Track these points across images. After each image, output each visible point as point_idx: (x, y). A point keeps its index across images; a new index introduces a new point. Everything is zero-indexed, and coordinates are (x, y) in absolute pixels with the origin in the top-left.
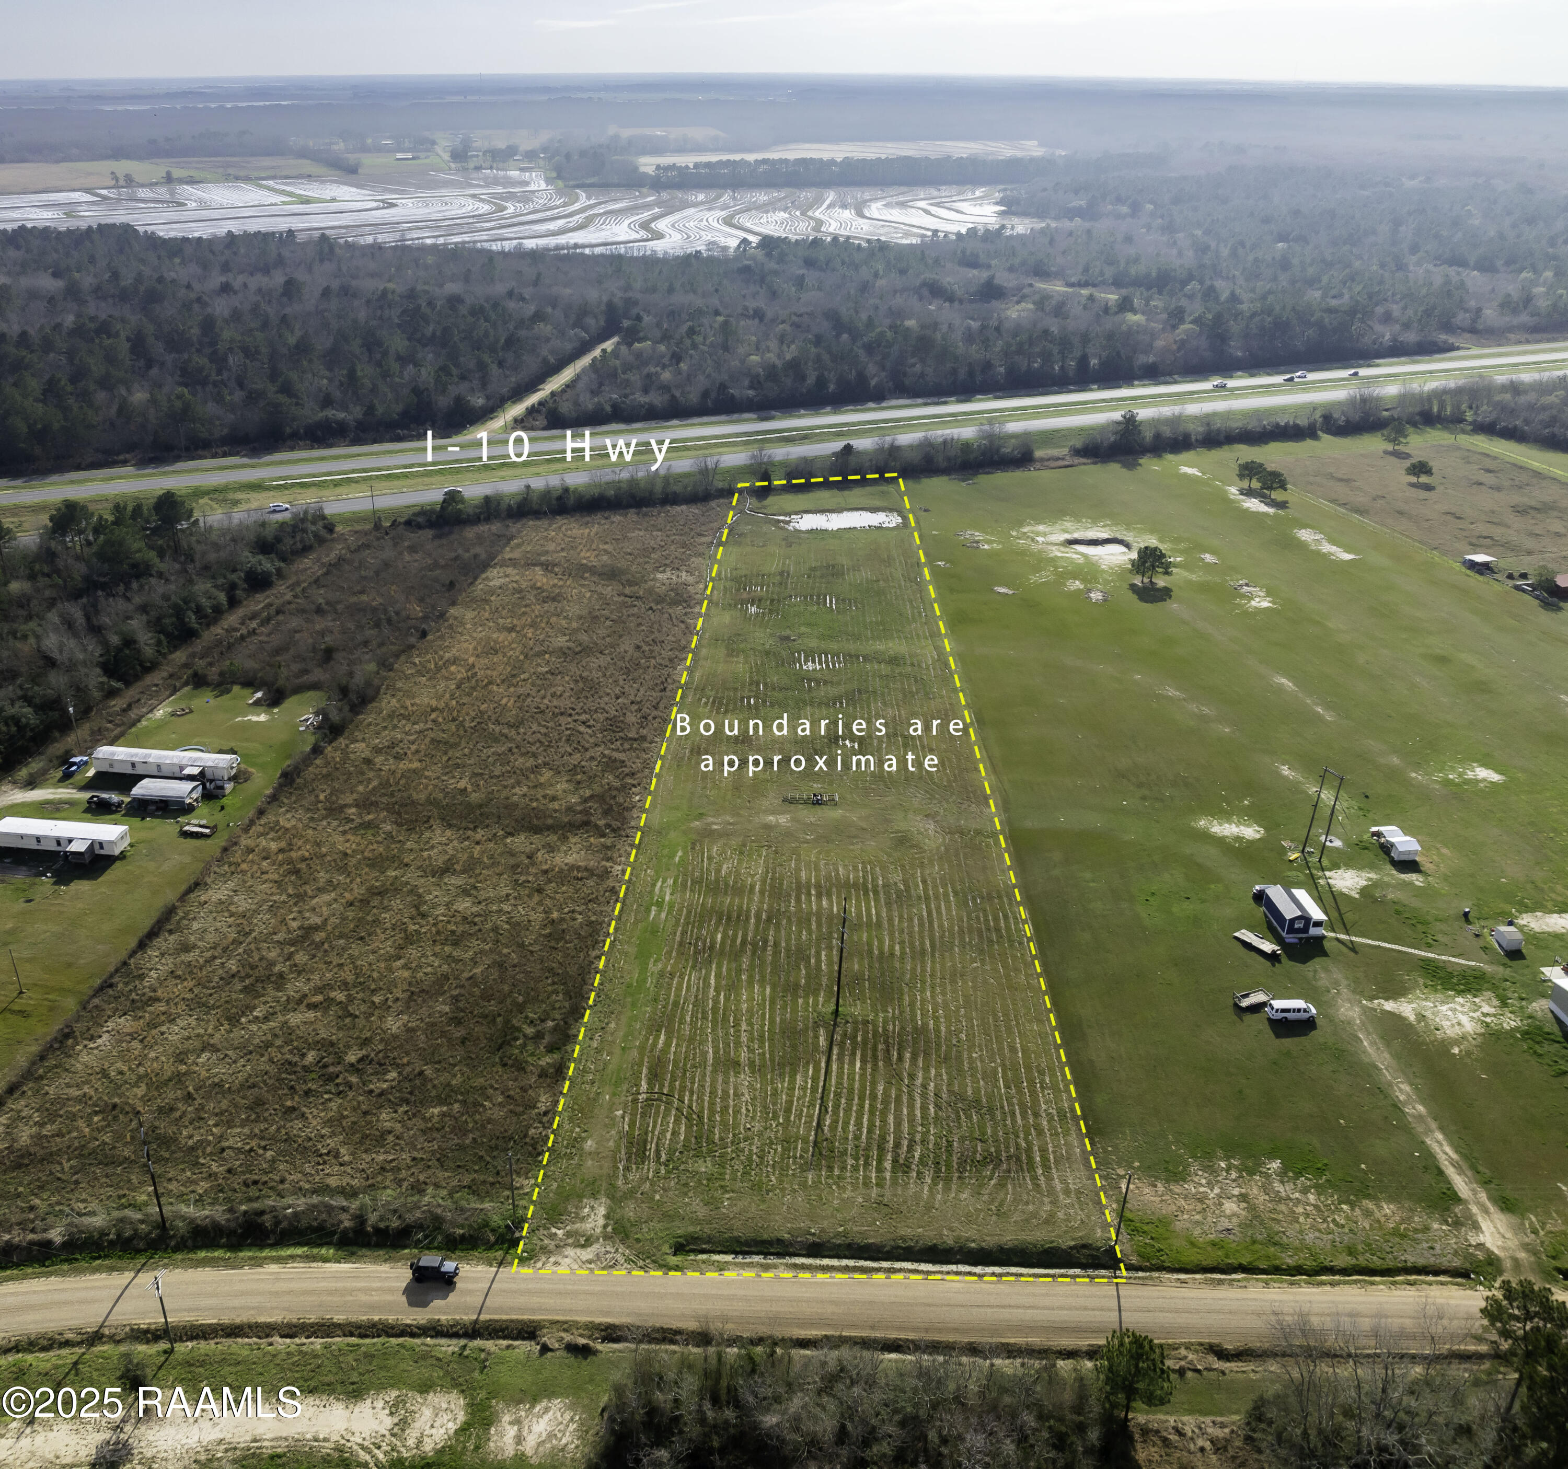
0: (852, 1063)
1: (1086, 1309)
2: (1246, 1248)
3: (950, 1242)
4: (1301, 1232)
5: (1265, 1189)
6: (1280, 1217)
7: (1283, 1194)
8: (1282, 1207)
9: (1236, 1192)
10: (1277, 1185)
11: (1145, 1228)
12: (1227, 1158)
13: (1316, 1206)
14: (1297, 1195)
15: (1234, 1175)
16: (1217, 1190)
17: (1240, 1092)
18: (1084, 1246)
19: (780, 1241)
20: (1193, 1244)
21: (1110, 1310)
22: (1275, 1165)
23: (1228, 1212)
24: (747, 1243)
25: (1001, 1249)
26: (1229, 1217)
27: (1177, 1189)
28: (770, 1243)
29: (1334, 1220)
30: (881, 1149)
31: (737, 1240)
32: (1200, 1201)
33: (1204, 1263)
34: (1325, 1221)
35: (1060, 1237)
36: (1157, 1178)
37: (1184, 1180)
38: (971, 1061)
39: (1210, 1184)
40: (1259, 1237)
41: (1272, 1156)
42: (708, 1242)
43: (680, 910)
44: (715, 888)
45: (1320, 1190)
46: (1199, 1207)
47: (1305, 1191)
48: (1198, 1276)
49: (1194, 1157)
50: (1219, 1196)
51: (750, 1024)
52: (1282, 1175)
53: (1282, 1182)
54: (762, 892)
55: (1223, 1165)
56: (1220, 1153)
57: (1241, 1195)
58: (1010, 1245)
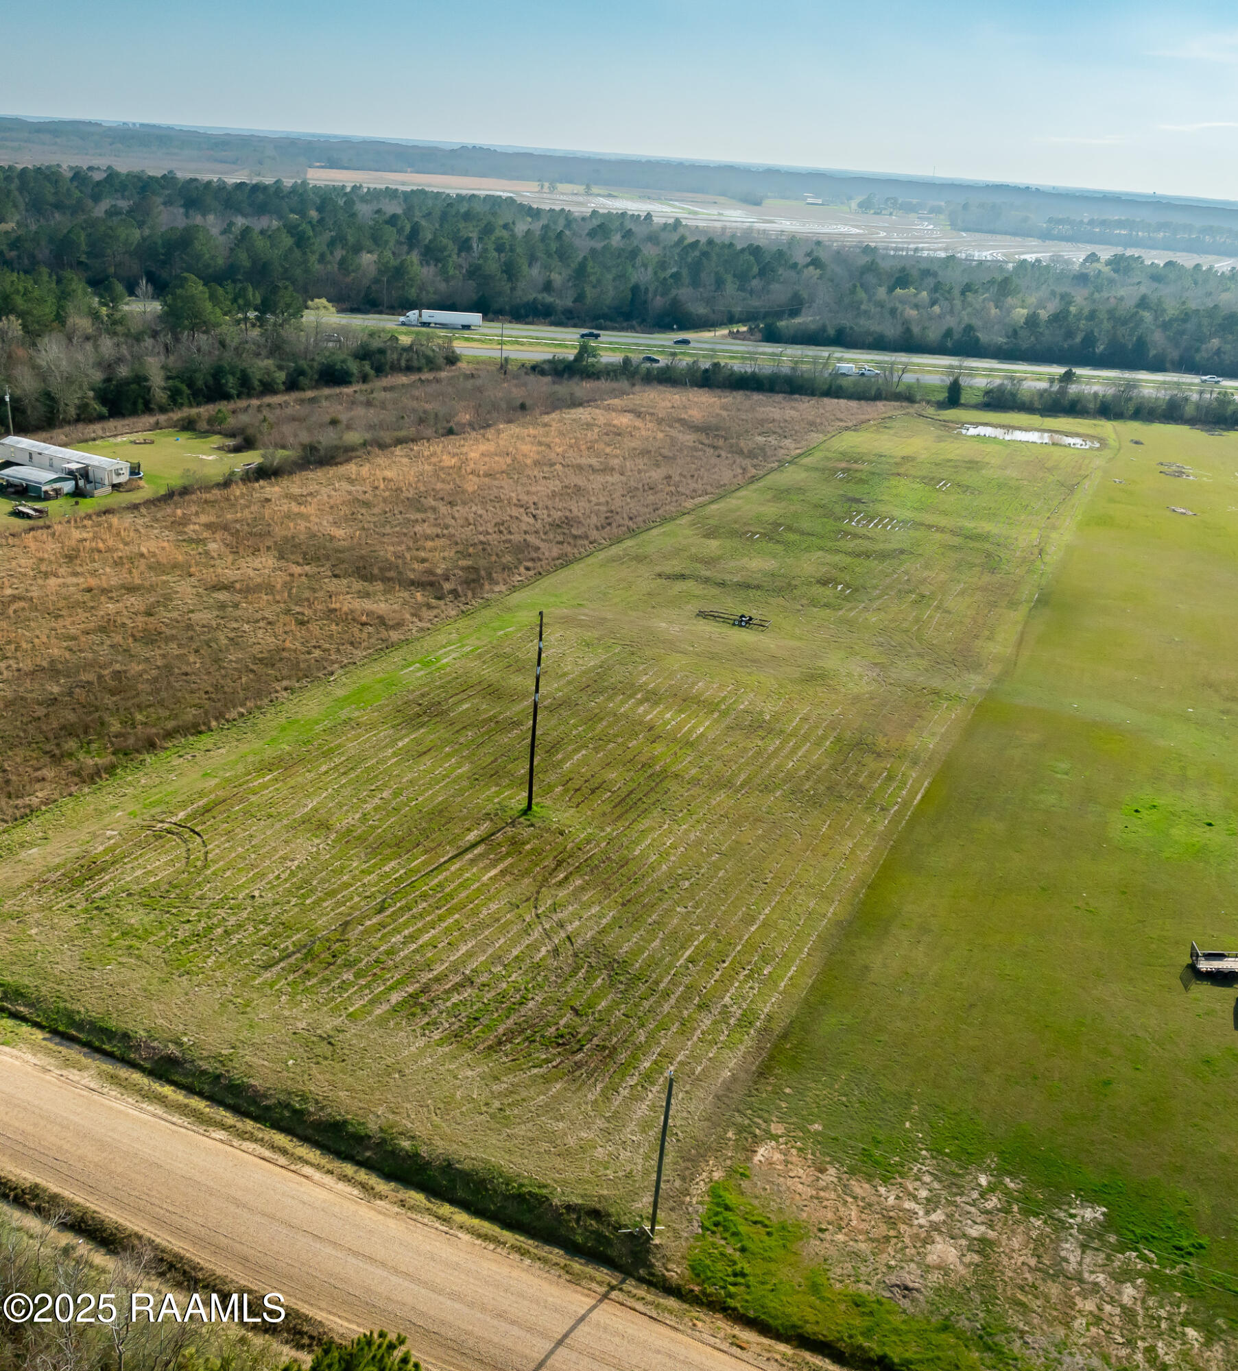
1: (501, 1315)
2: (920, 1333)
4: (1062, 1346)
5: (1038, 1246)
6: (1036, 1304)
7: (1072, 1267)
8: (1054, 1290)
9: (975, 1232)
10: (1070, 1251)
11: (743, 1229)
12: (1000, 1172)
13: (1128, 1314)
14: (1101, 1278)
15: (993, 1202)
16: (938, 1216)
17: (1107, 1083)
18: (596, 1214)
20: (815, 1288)
21: (544, 1335)
22: (1092, 1214)
23: (932, 1259)
26: (928, 1269)
27: (860, 1188)
29: (1150, 1350)
32: (891, 1222)
33: (809, 1329)
34: (1130, 1343)
35: (565, 1182)
36: (835, 1160)
37: (886, 1180)
39: (931, 1204)
40: (963, 1323)
41: (1092, 1197)
45: (1156, 1283)
46: (883, 1229)
47: (1124, 1276)
48: (782, 1347)
49: (937, 1152)
50: (935, 1227)
52: (1091, 1238)
53: (1084, 1247)
55: (983, 1180)
56: (992, 1161)
57: (983, 1240)
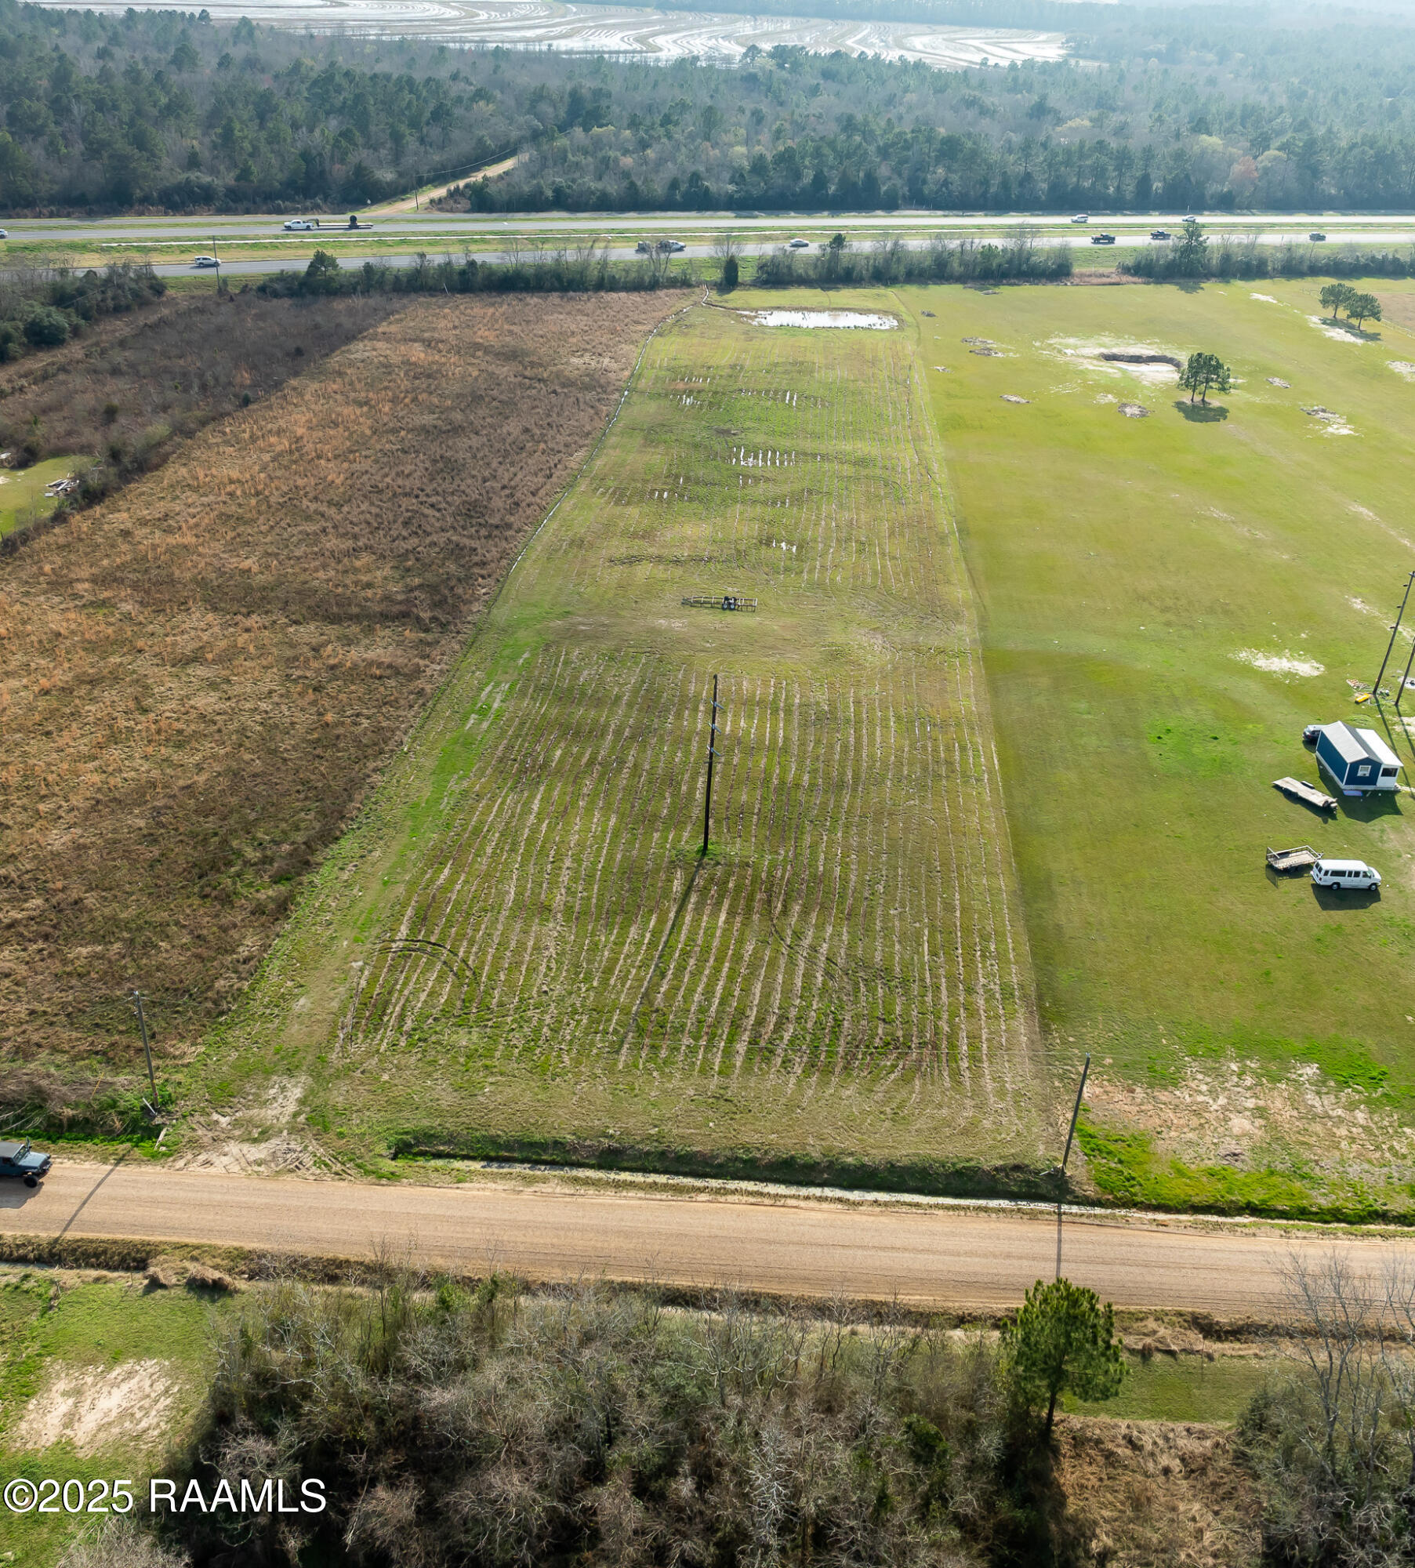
0: (715, 914)
1: (1008, 1256)
2: (1260, 1181)
3: (816, 1155)
4: (1342, 1162)
5: (1293, 1101)
6: (1312, 1140)
7: (1319, 1110)
8: (1317, 1128)
9: (1251, 1103)
10: (1311, 1098)
11: (1112, 1147)
12: (1242, 1059)
13: (1366, 1129)
14: (1340, 1112)
15: (1249, 1081)
16: (1222, 1101)
17: (1267, 974)
18: (1017, 1168)
19: (557, 1144)
20: (1180, 1173)
21: (1045, 1259)
22: (1310, 1070)
23: (1236, 1131)
24: (508, 1146)
25: (892, 1167)
26: (1238, 1138)
27: (1164, 1096)
28: (543, 1146)
29: (1391, 1148)
30: (736, 1026)
31: (493, 1141)
32: (1197, 1113)
33: (1196, 1200)
34: (1378, 1148)
35: (982, 1153)
36: (1136, 1081)
37: (1175, 1086)
38: (886, 917)
39: (1213, 1093)
40: (1280, 1167)
41: (1306, 1057)
42: (449, 1142)
43: (511, 720)
44: (567, 696)
45: (1372, 1105)
46: (1195, 1122)
47: (1351, 1107)
48: (1183, 1217)
49: (1194, 1056)
50: (1225, 1109)
51: (577, 860)
52: (1320, 1084)
53: (1318, 1093)
54: (630, 705)
55: (1234, 1067)
56: (1231, 1051)
57: (1258, 1108)
58: (905, 1162)
